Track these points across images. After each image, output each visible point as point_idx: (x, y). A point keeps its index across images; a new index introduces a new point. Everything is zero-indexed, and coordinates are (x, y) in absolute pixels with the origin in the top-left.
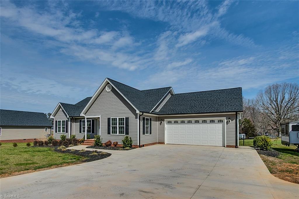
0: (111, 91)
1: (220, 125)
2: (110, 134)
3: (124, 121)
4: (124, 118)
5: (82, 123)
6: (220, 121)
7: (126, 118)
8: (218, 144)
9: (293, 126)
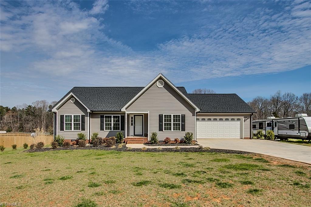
0: (163, 87)
1: (239, 122)
2: (163, 131)
3: (180, 118)
4: (180, 115)
5: (105, 118)
6: (238, 120)
7: (182, 115)
8: (237, 137)
9: (267, 123)
